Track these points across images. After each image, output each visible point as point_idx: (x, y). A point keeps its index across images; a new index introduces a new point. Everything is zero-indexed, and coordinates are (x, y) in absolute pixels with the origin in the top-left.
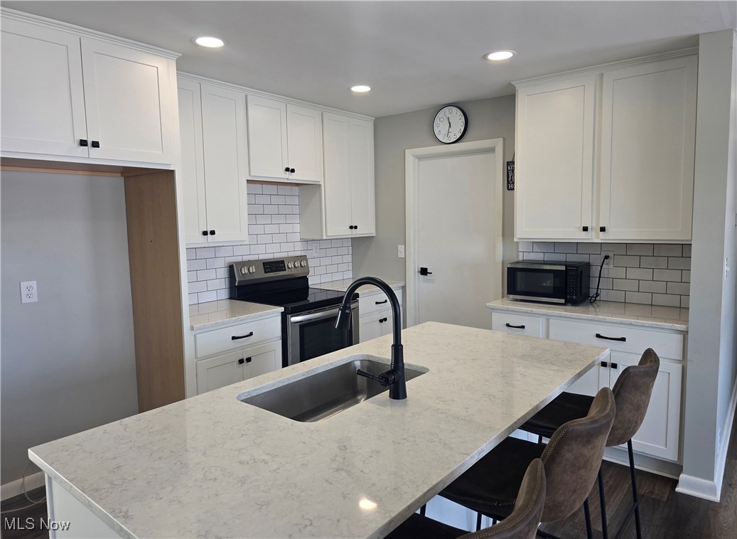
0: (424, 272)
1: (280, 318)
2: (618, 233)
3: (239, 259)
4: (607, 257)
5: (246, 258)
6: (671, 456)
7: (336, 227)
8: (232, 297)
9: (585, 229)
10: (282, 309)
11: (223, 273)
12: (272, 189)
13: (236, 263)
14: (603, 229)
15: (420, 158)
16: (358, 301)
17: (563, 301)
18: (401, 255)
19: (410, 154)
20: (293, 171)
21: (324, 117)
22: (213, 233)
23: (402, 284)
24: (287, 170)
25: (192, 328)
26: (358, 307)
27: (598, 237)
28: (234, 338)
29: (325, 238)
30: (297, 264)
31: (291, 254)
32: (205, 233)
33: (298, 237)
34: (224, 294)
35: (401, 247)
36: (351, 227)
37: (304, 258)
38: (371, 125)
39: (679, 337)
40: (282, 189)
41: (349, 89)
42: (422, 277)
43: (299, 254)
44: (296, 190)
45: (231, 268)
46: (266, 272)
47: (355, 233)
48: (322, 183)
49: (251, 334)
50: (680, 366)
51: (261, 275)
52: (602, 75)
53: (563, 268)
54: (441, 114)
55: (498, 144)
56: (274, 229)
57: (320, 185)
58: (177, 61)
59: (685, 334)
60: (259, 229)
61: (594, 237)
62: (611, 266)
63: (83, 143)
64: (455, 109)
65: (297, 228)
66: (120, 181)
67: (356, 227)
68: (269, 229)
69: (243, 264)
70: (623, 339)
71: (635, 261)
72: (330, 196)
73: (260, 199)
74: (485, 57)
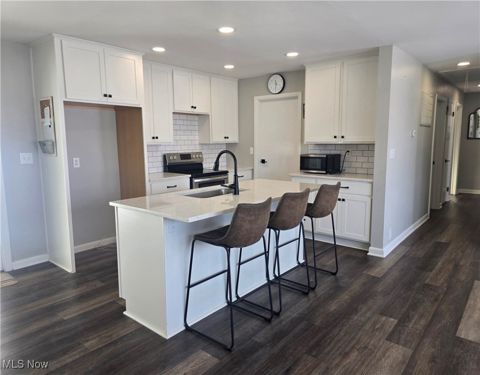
0: (263, 161)
1: (189, 180)
2: (350, 139)
3: (168, 152)
4: (348, 151)
5: (171, 152)
6: (366, 240)
7: (217, 137)
8: (165, 171)
9: (335, 137)
10: (190, 176)
11: (161, 159)
12: (184, 117)
13: (167, 154)
14: (343, 137)
15: (262, 101)
16: (228, 175)
17: (324, 172)
18: (251, 153)
19: (256, 99)
20: (195, 108)
21: (211, 79)
22: (157, 138)
23: (252, 168)
24: (192, 107)
25: (150, 181)
26: (228, 178)
27: (341, 141)
28: (168, 187)
29: (211, 143)
30: (197, 156)
31: (194, 151)
32: (153, 138)
33: (197, 143)
34: (161, 169)
35: (251, 149)
36: (225, 138)
37: (201, 153)
38: (236, 83)
39: (370, 185)
40: (189, 117)
41: (223, 67)
42: (262, 164)
43: (198, 151)
44: (196, 118)
45: (164, 156)
46: (181, 159)
47: (227, 141)
48: (210, 114)
49: (176, 186)
50: (370, 199)
51: (180, 161)
52: (343, 62)
53: (325, 156)
54: (272, 78)
55: (299, 94)
56: (185, 138)
57: (209, 115)
58: (143, 57)
59: (372, 183)
60: (178, 138)
61: (340, 141)
62: (350, 156)
63: (105, 95)
64: (279, 76)
65: (197, 138)
66: (113, 112)
67: (228, 138)
68: (183, 137)
69: (170, 155)
70: (348, 188)
71: (360, 153)
72: (214, 121)
73: (178, 122)
74: (286, 55)
